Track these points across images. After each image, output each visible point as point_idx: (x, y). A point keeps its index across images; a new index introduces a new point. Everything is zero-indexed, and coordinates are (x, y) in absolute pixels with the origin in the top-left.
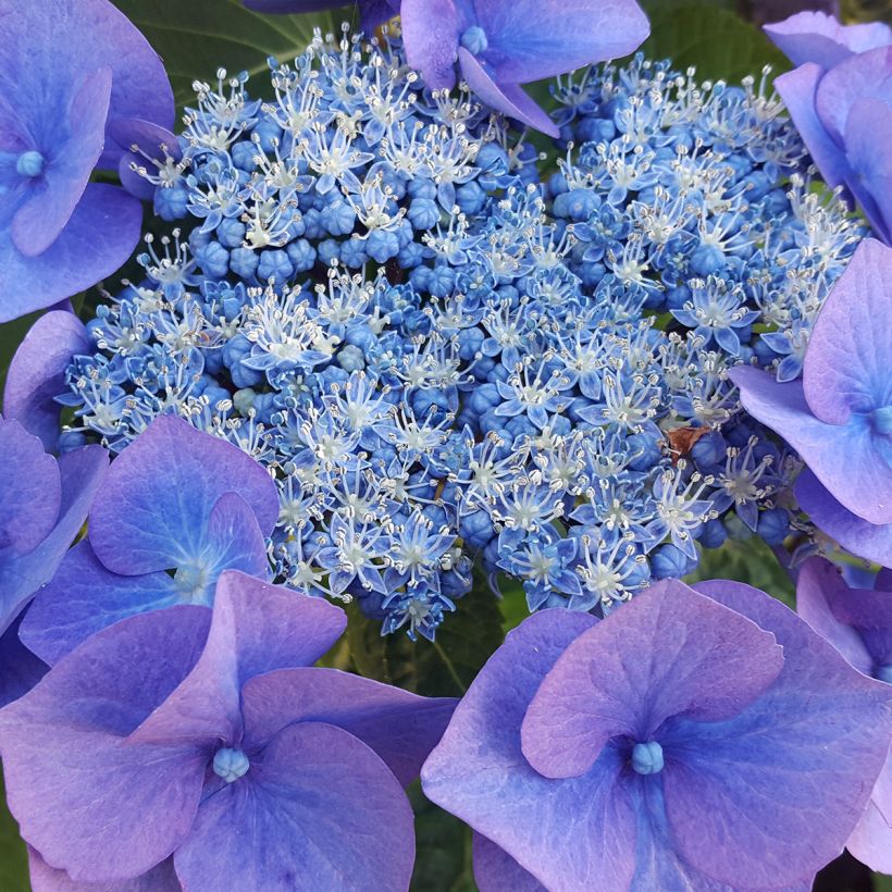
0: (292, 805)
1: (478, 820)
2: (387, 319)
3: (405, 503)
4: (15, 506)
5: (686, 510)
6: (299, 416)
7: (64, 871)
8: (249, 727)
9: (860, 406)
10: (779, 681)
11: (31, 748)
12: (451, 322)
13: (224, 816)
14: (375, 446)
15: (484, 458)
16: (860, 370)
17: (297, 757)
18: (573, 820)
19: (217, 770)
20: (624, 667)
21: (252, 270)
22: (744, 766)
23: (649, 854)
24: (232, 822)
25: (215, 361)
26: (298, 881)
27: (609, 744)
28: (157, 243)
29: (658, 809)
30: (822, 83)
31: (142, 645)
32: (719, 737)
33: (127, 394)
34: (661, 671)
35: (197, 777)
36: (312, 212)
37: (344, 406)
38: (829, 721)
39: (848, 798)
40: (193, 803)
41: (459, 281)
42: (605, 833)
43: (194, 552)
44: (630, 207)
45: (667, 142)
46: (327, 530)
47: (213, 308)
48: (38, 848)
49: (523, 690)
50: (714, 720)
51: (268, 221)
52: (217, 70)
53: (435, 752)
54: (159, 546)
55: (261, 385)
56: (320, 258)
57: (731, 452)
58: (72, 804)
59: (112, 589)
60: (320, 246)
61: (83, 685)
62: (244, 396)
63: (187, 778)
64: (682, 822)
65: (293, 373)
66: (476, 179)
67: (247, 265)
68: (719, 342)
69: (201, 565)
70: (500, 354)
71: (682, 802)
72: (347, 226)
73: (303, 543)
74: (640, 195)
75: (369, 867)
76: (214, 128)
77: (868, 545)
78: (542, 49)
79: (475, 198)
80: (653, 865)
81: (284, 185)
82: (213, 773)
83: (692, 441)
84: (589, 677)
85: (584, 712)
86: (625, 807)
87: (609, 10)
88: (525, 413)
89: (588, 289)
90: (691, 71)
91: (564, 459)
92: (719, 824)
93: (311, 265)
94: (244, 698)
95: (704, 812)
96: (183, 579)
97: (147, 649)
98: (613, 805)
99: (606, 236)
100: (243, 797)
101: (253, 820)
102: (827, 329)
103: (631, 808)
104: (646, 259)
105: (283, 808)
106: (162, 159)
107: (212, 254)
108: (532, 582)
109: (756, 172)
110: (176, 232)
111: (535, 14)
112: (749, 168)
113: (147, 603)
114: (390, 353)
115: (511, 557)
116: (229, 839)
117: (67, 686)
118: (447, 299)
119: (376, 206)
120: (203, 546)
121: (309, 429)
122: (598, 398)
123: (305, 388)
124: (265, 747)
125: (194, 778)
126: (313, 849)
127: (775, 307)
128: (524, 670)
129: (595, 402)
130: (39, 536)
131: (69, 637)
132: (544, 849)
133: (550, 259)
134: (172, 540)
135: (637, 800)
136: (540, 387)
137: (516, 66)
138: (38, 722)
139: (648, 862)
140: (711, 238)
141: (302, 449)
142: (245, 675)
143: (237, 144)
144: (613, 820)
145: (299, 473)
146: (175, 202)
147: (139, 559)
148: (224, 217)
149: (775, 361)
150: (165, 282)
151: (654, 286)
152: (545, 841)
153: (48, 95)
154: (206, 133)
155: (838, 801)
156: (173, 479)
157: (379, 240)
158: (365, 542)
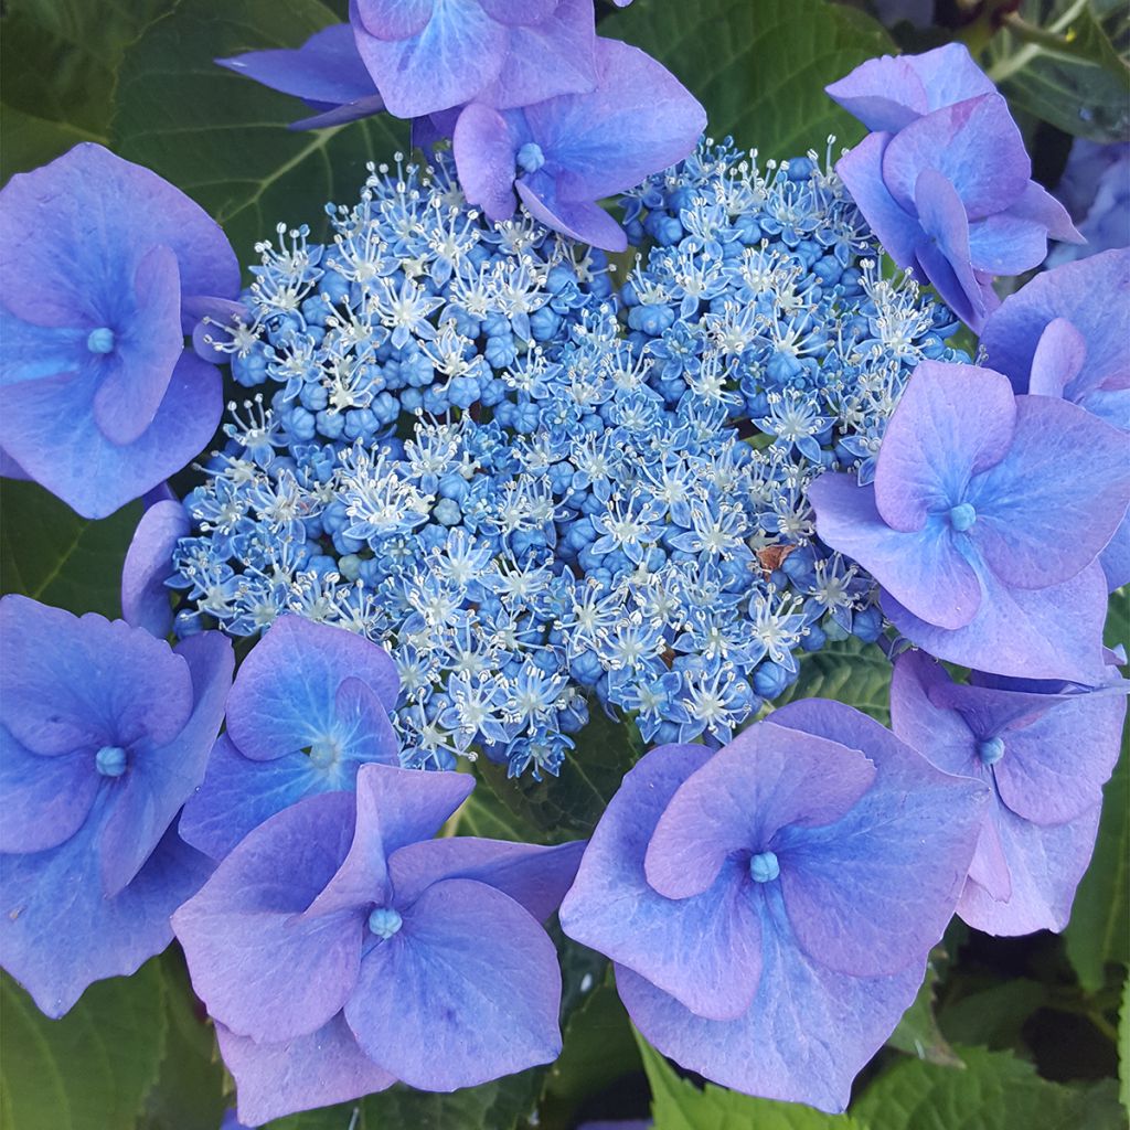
0: (446, 951)
1: (614, 951)
2: (477, 464)
3: (515, 652)
4: (148, 701)
5: (781, 629)
6: (405, 580)
7: (249, 1037)
8: (397, 887)
9: (937, 507)
10: (875, 785)
11: (207, 937)
12: (539, 458)
13: (384, 968)
14: (481, 596)
15: (586, 600)
16: (932, 475)
17: (444, 910)
18: (701, 935)
19: (373, 930)
20: (732, 796)
21: (339, 431)
22: (851, 864)
23: (775, 952)
24: (393, 973)
25: (315, 528)
26: (459, 1017)
27: (728, 859)
28: (241, 411)
29: (778, 910)
30: (888, 152)
31: (294, 833)
32: (828, 840)
33: (236, 573)
34: (765, 793)
35: (356, 937)
36: (391, 365)
37: (446, 563)
38: (925, 816)
39: (945, 888)
40: (355, 960)
41: (544, 417)
42: (731, 941)
43: (324, 728)
44: (702, 320)
45: (737, 236)
46: (445, 689)
47: (305, 474)
48: (224, 1021)
49: (643, 824)
50: (821, 825)
51: (348, 381)
52: (276, 224)
53: (569, 894)
54: (292, 729)
55: (364, 552)
56: (404, 408)
57: (820, 566)
58: (249, 979)
59: (254, 775)
60: (402, 397)
61: (245, 875)
62: (349, 563)
63: (347, 939)
64: (801, 920)
65: (394, 540)
66: (548, 305)
67: (334, 428)
68: (801, 450)
69: (333, 740)
70: (591, 484)
71: (799, 902)
72: (427, 377)
73: (425, 706)
74: (712, 304)
75: (521, 997)
76: (282, 288)
77: (949, 647)
78: (599, 156)
79: (549, 324)
80: (779, 962)
81: (359, 340)
82: (370, 932)
83: (782, 559)
84: (701, 810)
85: (700, 838)
86: (749, 913)
87: (663, 105)
88: (620, 548)
89: (670, 406)
90: (754, 153)
91: (662, 593)
92: (834, 919)
93: (395, 417)
94: (391, 867)
95: (820, 909)
96: (318, 758)
97: (299, 836)
98: (736, 912)
99: (682, 354)
100: (399, 949)
101: (411, 968)
102: (894, 448)
103: (754, 913)
104: (724, 371)
105: (437, 954)
106: (235, 326)
107: (299, 421)
108: (643, 718)
109: (826, 257)
110: (259, 398)
111: (589, 121)
112: (820, 254)
113: (287, 782)
114: (484, 501)
115: (621, 696)
116: (392, 988)
117: (232, 879)
118: (534, 436)
119: (453, 354)
120: (333, 723)
121: (416, 597)
122: (689, 527)
123: (407, 552)
124: (414, 903)
125: (353, 938)
126: (469, 986)
127: (850, 412)
128: (642, 805)
129: (688, 530)
130: (175, 727)
131: (224, 826)
132: (676, 967)
133: (631, 382)
134: (304, 722)
135: (759, 905)
136: (633, 520)
137: (575, 179)
138: (211, 914)
139: (775, 959)
140: (785, 344)
141: (411, 613)
142: (389, 849)
143: (307, 301)
144: (739, 926)
145: (413, 639)
146: (253, 370)
147: (275, 744)
148: (305, 382)
149: (856, 463)
150: (253, 446)
151: (735, 399)
152: (676, 958)
153: (109, 270)
154: (275, 293)
155: (936, 891)
156: (298, 668)
157: (460, 389)
158: (484, 696)
